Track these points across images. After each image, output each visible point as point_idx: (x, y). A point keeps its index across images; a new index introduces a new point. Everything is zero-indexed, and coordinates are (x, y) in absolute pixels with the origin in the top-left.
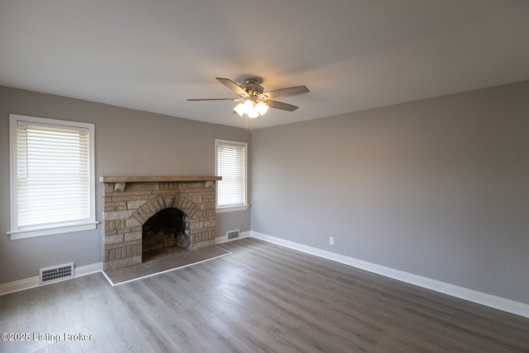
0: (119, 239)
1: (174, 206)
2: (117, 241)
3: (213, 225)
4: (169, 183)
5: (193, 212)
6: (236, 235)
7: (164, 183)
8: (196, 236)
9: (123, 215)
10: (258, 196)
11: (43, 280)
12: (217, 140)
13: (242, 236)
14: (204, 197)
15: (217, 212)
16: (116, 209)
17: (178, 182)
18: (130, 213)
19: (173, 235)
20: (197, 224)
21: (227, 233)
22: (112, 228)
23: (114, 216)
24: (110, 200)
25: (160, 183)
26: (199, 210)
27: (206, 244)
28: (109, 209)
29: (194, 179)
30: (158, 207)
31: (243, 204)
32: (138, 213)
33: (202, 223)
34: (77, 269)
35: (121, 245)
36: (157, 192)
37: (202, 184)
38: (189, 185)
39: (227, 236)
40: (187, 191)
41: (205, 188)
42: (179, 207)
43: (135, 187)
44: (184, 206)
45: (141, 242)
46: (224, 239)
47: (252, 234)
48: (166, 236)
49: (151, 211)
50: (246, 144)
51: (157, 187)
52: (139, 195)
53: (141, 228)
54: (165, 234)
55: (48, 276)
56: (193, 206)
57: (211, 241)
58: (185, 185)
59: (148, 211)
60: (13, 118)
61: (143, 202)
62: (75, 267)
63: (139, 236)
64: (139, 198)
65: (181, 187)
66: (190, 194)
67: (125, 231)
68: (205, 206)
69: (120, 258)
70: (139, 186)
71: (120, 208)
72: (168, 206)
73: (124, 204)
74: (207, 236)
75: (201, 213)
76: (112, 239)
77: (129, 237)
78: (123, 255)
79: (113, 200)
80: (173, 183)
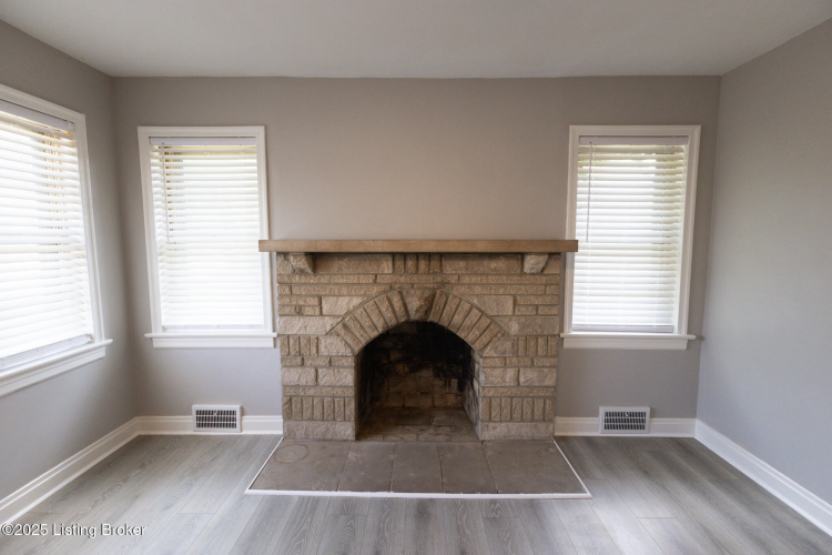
0: (305, 377)
1: (431, 318)
2: (303, 382)
3: (549, 382)
4: (417, 255)
5: (484, 339)
6: (636, 421)
7: (405, 256)
8: (494, 404)
9: (313, 326)
10: (733, 312)
11: (199, 425)
12: (576, 130)
13: (660, 428)
14: (520, 300)
15: (566, 345)
16: (299, 312)
17: (442, 256)
18: (328, 323)
19: (454, 382)
20: (497, 372)
21: (602, 410)
22: (294, 350)
23: (297, 326)
24: (287, 291)
25: (393, 255)
26: (505, 335)
27: (524, 430)
28: (287, 310)
29: (480, 248)
30: (389, 315)
31: (670, 329)
32: (345, 327)
33: (510, 373)
34: (247, 419)
35: (312, 392)
36: (388, 279)
37: (514, 263)
38: (475, 265)
39: (600, 420)
40: (467, 280)
41: (522, 273)
42: (444, 322)
43: (336, 265)
44: (457, 319)
45: (351, 393)
46: (592, 426)
47: (700, 431)
48: (438, 382)
49: (373, 325)
50: (696, 131)
51: (387, 266)
52: (347, 285)
53: (351, 362)
54: (437, 375)
55: (205, 419)
56: (485, 322)
57: (542, 426)
58: (462, 264)
59: (367, 324)
60: (143, 132)
61: (356, 301)
62: (243, 414)
63: (348, 378)
64: (344, 291)
65: (451, 268)
66: (478, 290)
67: (320, 362)
68: (523, 327)
69: (312, 419)
70: (344, 263)
71: (308, 311)
72: (414, 316)
73: (315, 301)
74: (527, 410)
75: (508, 345)
76: (294, 376)
77: (327, 377)
78: (317, 413)
79: (295, 290)
80: (429, 256)
